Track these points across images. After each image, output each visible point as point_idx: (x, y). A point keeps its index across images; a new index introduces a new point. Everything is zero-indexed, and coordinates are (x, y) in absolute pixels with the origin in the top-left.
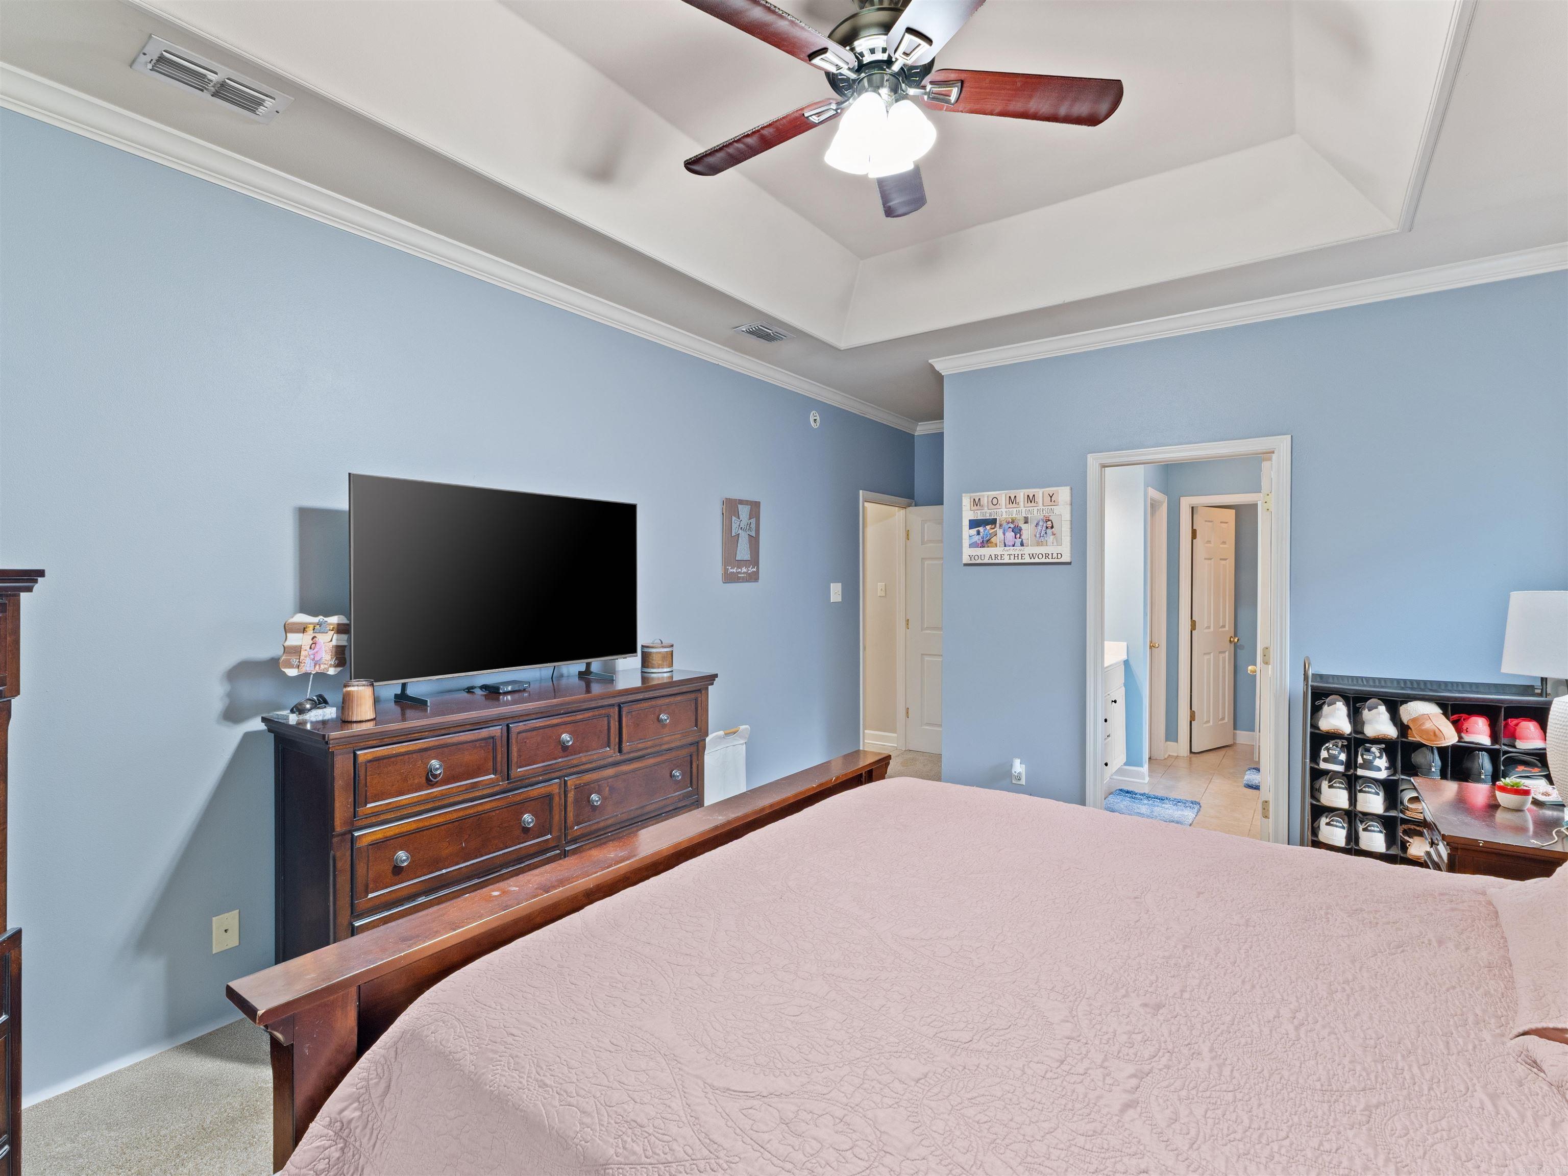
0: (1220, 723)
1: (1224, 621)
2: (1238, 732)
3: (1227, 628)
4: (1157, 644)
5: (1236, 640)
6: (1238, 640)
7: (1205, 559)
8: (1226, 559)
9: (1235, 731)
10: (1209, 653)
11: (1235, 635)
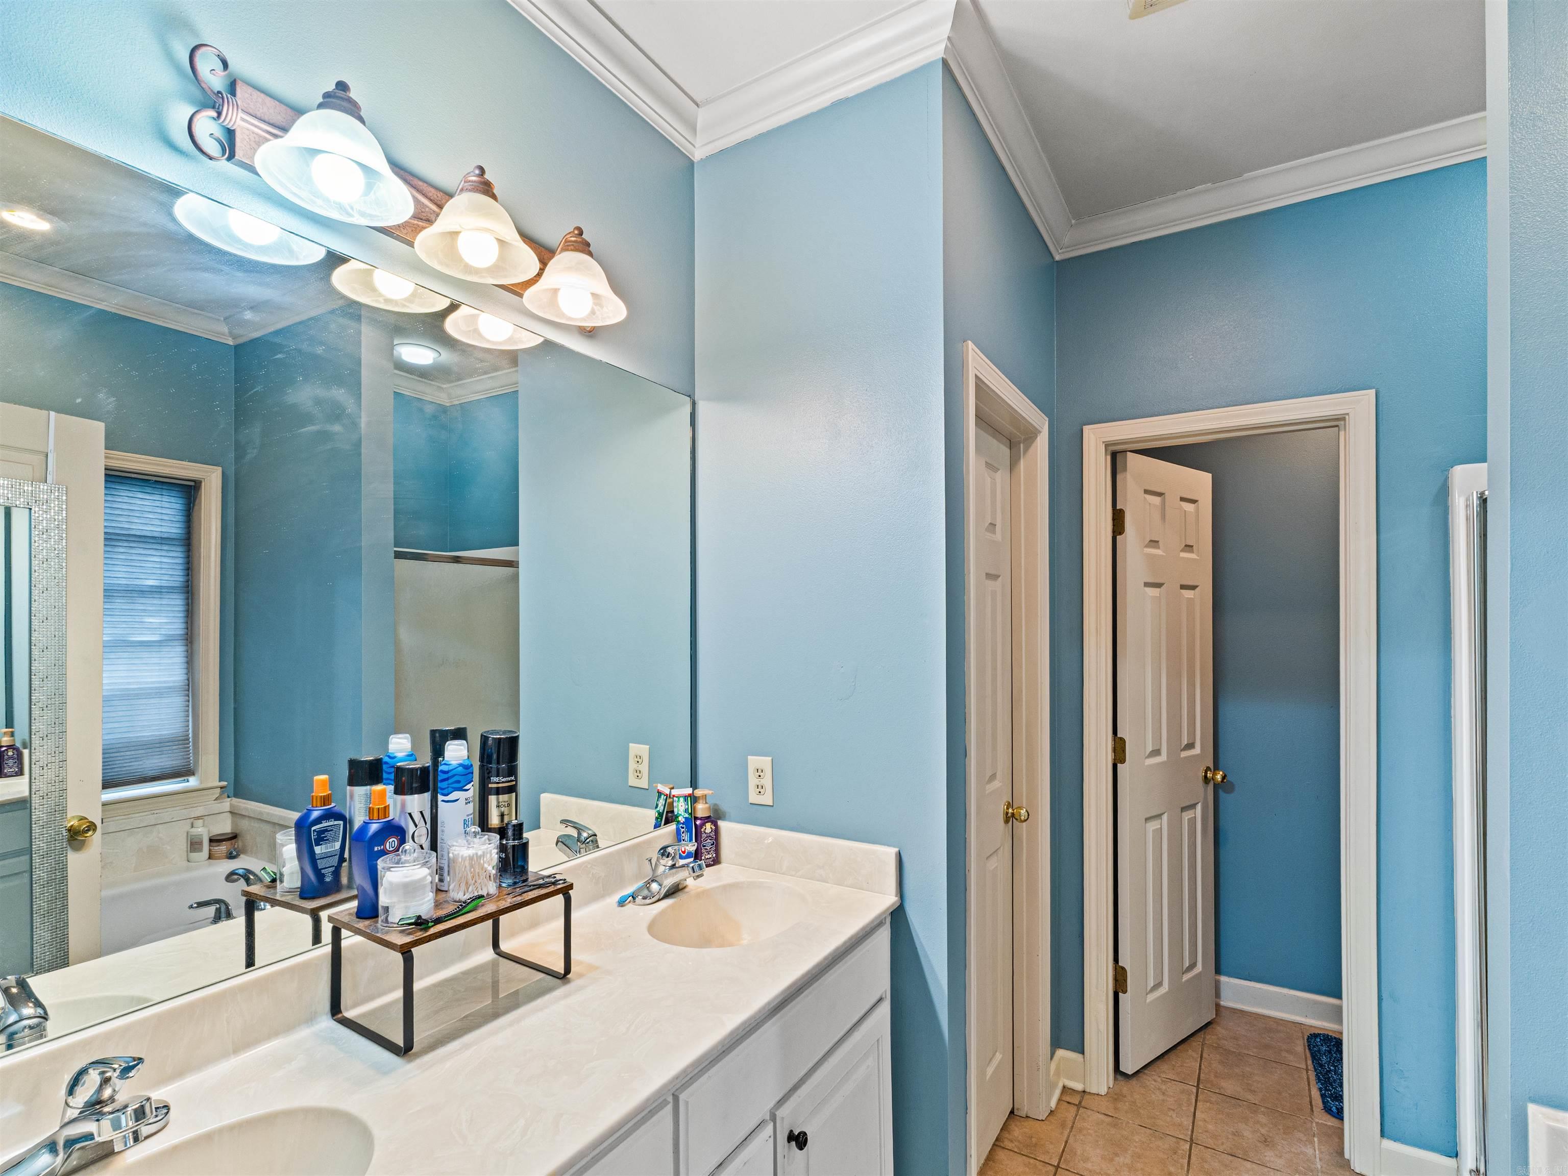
0: (1186, 977)
1: (1192, 732)
2: (1223, 979)
3: (1197, 750)
4: (1023, 812)
5: (1219, 777)
6: (1224, 777)
7: (1147, 585)
8: (1193, 588)
9: (1217, 977)
10: (1159, 816)
11: (1216, 768)
